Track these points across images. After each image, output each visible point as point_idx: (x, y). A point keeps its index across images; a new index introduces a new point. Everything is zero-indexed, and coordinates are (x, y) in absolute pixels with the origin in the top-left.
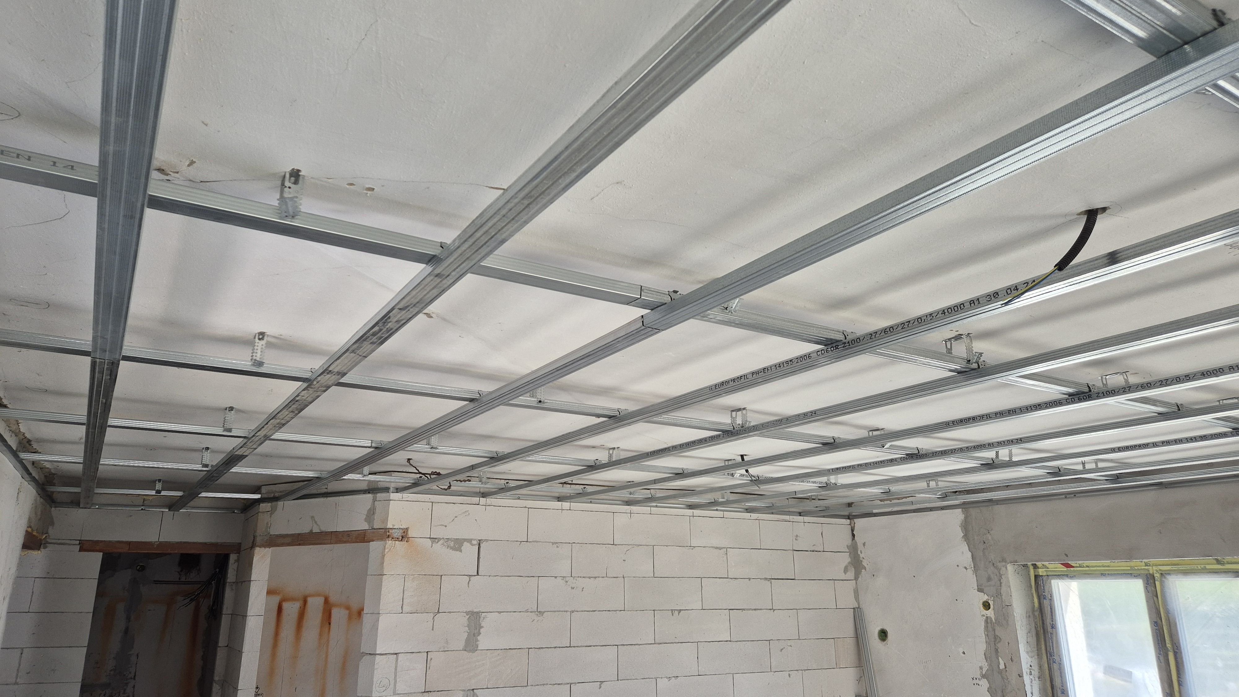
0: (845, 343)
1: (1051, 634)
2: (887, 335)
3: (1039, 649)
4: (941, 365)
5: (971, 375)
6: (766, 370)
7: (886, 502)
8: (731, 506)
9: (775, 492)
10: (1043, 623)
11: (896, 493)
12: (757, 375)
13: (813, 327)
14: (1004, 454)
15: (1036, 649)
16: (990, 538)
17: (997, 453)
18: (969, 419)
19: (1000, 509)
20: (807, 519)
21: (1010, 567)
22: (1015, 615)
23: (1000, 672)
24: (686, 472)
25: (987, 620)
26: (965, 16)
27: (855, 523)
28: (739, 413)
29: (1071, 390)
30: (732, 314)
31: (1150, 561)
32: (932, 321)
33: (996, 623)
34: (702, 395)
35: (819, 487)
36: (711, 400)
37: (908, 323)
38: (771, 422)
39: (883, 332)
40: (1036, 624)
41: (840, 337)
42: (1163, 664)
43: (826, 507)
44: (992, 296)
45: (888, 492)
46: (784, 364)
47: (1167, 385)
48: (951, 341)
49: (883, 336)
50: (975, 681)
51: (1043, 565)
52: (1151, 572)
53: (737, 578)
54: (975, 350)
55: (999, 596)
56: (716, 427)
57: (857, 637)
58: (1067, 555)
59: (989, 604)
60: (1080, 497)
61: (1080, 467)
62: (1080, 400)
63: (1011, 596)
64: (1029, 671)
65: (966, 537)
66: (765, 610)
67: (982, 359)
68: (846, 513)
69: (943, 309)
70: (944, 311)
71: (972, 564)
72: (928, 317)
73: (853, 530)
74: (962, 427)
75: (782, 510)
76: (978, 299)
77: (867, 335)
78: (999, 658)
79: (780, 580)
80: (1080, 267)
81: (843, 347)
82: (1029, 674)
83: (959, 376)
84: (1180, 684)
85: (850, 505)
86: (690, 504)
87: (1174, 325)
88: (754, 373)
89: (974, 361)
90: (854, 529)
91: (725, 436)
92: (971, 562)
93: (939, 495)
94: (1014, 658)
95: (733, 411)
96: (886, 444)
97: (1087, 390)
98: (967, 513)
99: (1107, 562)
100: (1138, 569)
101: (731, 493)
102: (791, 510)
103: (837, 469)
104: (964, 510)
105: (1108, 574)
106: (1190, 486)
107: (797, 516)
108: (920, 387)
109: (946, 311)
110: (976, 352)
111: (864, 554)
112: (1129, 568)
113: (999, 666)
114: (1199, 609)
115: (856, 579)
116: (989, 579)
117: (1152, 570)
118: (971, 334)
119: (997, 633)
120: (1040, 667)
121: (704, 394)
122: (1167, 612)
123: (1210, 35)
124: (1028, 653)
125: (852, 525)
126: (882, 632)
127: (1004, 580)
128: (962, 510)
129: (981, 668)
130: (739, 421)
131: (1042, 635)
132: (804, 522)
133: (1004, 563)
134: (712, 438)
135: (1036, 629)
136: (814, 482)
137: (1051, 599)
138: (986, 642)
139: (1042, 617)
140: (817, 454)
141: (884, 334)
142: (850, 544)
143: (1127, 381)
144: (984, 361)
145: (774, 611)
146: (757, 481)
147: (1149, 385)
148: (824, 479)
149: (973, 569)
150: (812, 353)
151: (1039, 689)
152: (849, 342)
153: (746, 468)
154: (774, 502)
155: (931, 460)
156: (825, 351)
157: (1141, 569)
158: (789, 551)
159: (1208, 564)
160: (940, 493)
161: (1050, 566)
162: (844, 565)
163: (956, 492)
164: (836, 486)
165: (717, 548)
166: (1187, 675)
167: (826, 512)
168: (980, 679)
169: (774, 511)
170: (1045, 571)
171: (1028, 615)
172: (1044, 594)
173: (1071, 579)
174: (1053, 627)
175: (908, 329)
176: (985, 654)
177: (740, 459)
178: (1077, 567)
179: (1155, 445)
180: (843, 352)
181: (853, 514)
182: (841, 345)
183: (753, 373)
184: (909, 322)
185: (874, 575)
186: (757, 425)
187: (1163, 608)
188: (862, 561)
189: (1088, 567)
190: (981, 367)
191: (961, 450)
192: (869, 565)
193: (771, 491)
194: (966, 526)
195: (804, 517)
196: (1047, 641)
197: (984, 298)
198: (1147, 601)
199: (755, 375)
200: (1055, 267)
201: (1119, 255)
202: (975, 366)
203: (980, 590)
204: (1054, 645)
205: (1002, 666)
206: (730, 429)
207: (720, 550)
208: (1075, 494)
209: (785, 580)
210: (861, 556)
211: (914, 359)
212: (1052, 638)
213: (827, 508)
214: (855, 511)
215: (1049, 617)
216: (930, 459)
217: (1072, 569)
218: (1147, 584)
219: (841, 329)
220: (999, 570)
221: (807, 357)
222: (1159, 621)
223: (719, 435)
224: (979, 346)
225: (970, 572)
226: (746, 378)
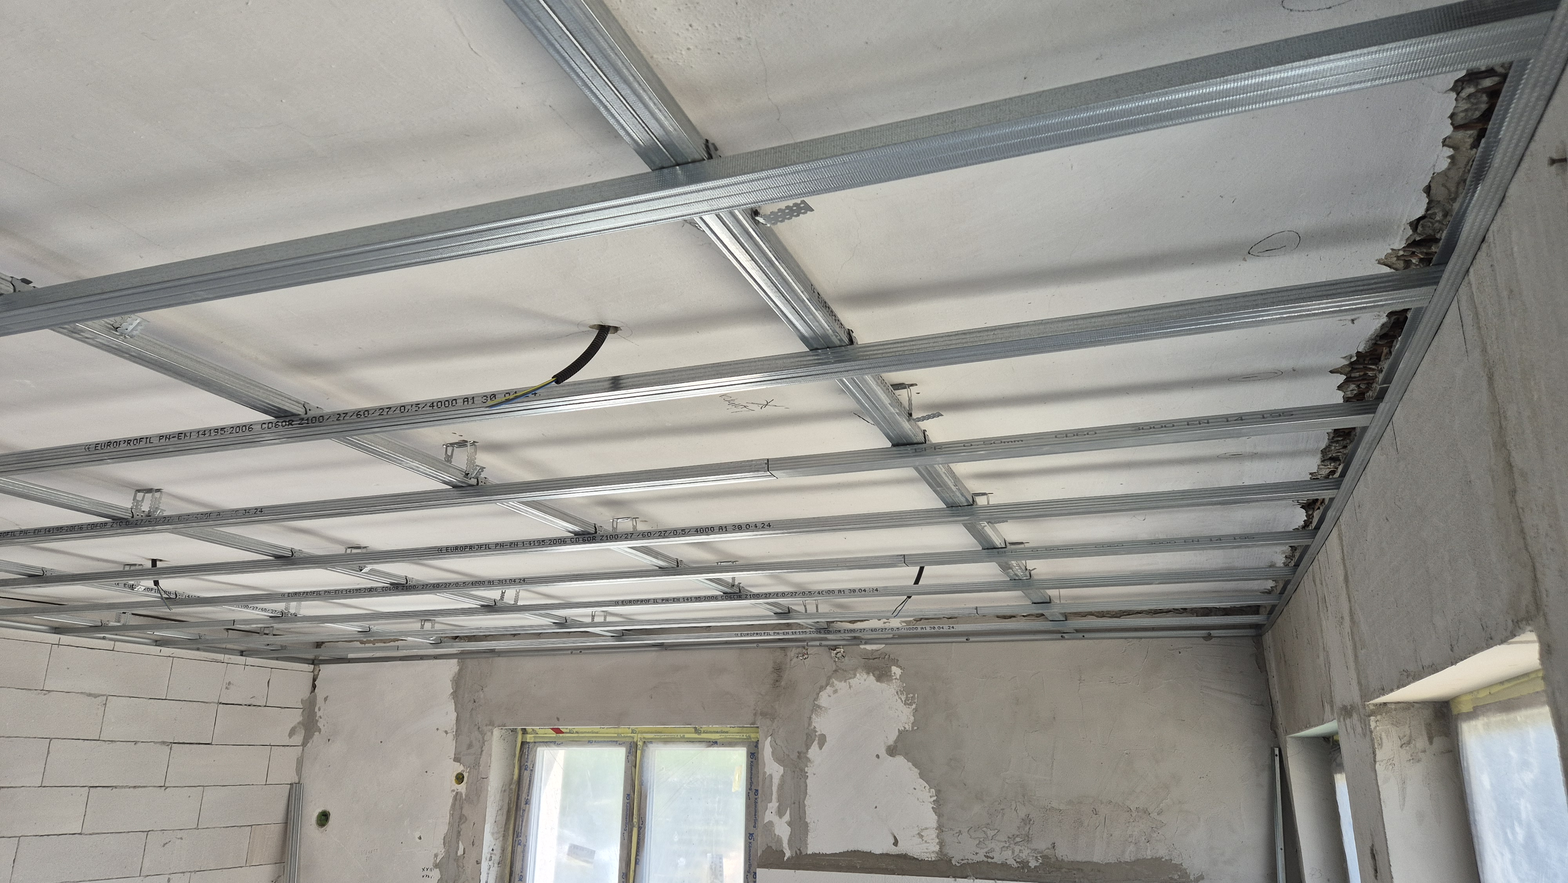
0: (303, 419)
1: (524, 810)
2: (359, 420)
3: (506, 829)
4: (433, 473)
5: (467, 492)
6: (183, 435)
7: (367, 645)
8: (130, 634)
9: (206, 618)
10: (518, 799)
11: (377, 633)
12: (167, 440)
13: (260, 388)
14: (510, 594)
15: (503, 829)
16: (482, 696)
17: (503, 593)
18: (466, 546)
19: (501, 662)
20: (250, 660)
21: (497, 732)
22: (489, 789)
23: (457, 859)
24: (48, 574)
25: (457, 796)
26: (464, 35)
27: (320, 670)
28: (149, 495)
29: (577, 529)
30: (125, 340)
31: (637, 728)
32: (417, 413)
33: (465, 800)
34: (72, 455)
35: (271, 617)
36: (87, 466)
37: (388, 410)
38: (193, 514)
39: (355, 414)
40: (510, 800)
41: (300, 411)
42: (626, 841)
43: (282, 646)
44: (489, 398)
45: (366, 632)
46: (212, 431)
47: (665, 537)
48: (453, 447)
49: (353, 419)
50: (425, 873)
51: (533, 730)
52: (635, 740)
53: (115, 741)
54: (478, 462)
55: (477, 767)
56: (102, 510)
57: (286, 823)
58: (558, 719)
59: (463, 777)
60: (586, 653)
61: (589, 620)
62: (585, 541)
63: (490, 766)
64: (489, 856)
65: (455, 695)
66: (150, 788)
67: (483, 475)
68: (311, 656)
69: (432, 401)
70: (433, 403)
71: (455, 727)
72: (414, 406)
73: (314, 680)
74: (456, 555)
75: (213, 645)
76: (473, 398)
77: (334, 414)
78: (460, 842)
79: (186, 745)
80: (581, 386)
81: (299, 424)
82: (488, 859)
83: (453, 491)
84: (636, 863)
85: (319, 645)
86: (57, 625)
87: (671, 472)
88: (163, 436)
89: (473, 475)
90: (317, 678)
91: (115, 525)
92: (453, 725)
93: (432, 640)
94: (476, 842)
95: (139, 491)
96: (365, 567)
97: (592, 530)
98: (463, 664)
99: (596, 728)
100: (624, 737)
101: (133, 614)
102: (229, 646)
103: (296, 593)
104: (460, 661)
105: (595, 741)
106: (687, 649)
107: (237, 655)
108: (405, 497)
109: (435, 404)
110: (477, 466)
111: (323, 712)
112: (616, 735)
113: (457, 852)
114: (670, 780)
115: (304, 744)
116: (470, 746)
117: (637, 737)
118: (477, 442)
119: (464, 812)
120: (503, 850)
121: (74, 455)
122: (641, 784)
123: (698, 164)
124: (493, 834)
125: (316, 673)
126: (323, 815)
127: (485, 748)
128: (458, 662)
129: (436, 856)
130: (145, 507)
131: (514, 812)
132: (245, 665)
133: (490, 727)
134: (93, 526)
135: (509, 805)
136: (265, 610)
137: (532, 770)
138: (449, 823)
139: (519, 791)
140: (264, 569)
141: (355, 417)
142: (307, 697)
143: (635, 527)
144: (486, 478)
145: (165, 789)
146: (172, 599)
147: (649, 534)
148: (280, 606)
149: (454, 733)
150: (255, 424)
151: (496, 877)
152: (308, 420)
153: (156, 578)
154: (202, 633)
155: (418, 594)
156: (274, 425)
157: (627, 737)
158: (212, 704)
159: (687, 733)
160: (434, 638)
161: (540, 731)
162: (292, 725)
163: (456, 637)
164: (295, 618)
165: (90, 695)
166: (645, 852)
167: (283, 653)
168: (431, 870)
169: (200, 646)
170: (534, 737)
171: (503, 789)
172: (526, 764)
173: (558, 747)
174: (527, 802)
175: (388, 417)
176: (444, 837)
177: (149, 564)
178: (566, 733)
179: (655, 601)
180: (297, 431)
181: (320, 658)
182: (297, 421)
183: (161, 437)
184: (390, 408)
185: (329, 740)
186: (170, 517)
187: (638, 780)
188: (317, 721)
189: (577, 733)
190: (480, 484)
191: (457, 585)
192: (325, 727)
193: (197, 617)
194: (457, 681)
195: (247, 658)
196: (518, 819)
197: (480, 398)
198: (625, 772)
199: (163, 440)
200: (553, 378)
201: (621, 381)
202: (473, 481)
203: (457, 759)
204: (524, 824)
205: (460, 852)
206: (126, 517)
207: (95, 697)
208: (581, 650)
209: (195, 746)
210: (319, 714)
211: (400, 460)
212: (523, 816)
213: (283, 648)
214: (323, 653)
215: (525, 790)
216: (418, 592)
217: (561, 735)
218: (629, 753)
219: (302, 399)
220: (483, 734)
221: (247, 428)
222: (632, 794)
223: (106, 523)
224: (483, 459)
225: (451, 736)
226: (148, 442)
